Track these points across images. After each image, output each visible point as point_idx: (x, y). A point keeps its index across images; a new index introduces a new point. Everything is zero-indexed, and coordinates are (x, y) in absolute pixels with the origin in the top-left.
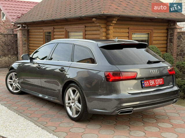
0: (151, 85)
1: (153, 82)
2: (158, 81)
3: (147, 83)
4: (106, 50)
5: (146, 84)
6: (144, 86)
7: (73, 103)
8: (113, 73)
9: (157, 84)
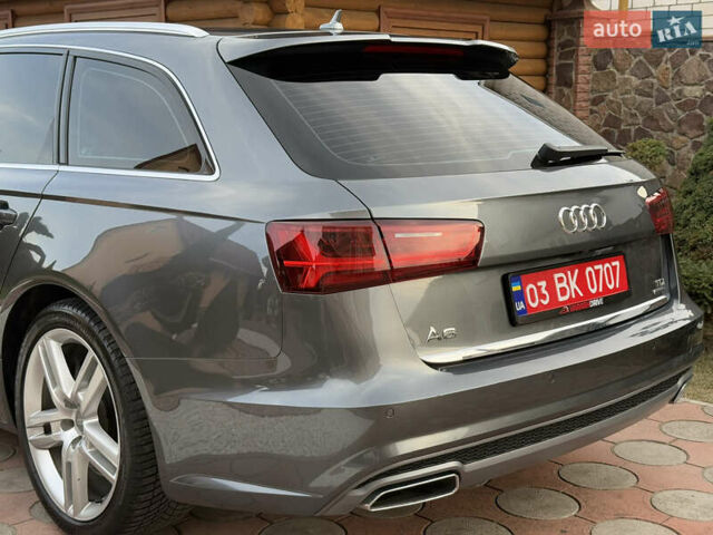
0: (561, 299)
1: (573, 285)
2: (597, 272)
3: (539, 288)
4: (272, 81)
5: (535, 294)
6: (523, 311)
7: (68, 424)
8: (324, 234)
9: (594, 291)
